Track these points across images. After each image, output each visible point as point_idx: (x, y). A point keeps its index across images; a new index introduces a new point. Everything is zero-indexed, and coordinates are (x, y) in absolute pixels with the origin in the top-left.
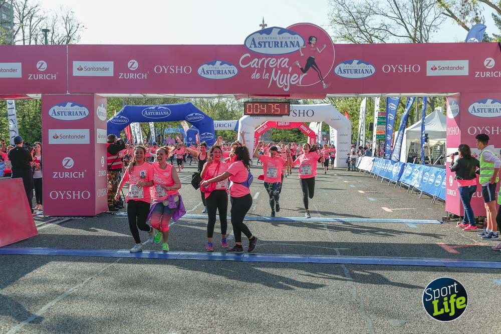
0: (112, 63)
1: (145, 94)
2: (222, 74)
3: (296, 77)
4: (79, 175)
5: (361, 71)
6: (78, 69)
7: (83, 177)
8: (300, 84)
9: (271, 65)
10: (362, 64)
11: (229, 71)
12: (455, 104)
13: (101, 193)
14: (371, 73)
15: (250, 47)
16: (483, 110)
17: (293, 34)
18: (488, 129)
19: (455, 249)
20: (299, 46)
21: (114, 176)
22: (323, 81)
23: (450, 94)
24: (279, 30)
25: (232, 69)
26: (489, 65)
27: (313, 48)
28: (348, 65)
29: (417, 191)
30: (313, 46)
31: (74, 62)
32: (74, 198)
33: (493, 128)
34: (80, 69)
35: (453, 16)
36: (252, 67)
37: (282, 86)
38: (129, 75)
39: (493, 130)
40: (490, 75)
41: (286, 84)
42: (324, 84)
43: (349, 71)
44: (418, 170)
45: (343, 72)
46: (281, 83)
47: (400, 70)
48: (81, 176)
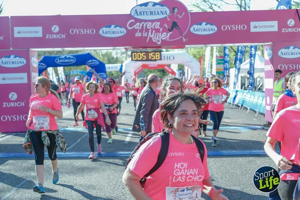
1: (63, 49)
2: (116, 33)
3: (165, 35)
5: (208, 30)
6: (18, 32)
7: (24, 105)
8: (168, 39)
9: (149, 27)
10: (209, 25)
11: (120, 31)
12: (270, 50)
14: (215, 30)
15: (134, 15)
16: (288, 54)
17: (162, 6)
18: (291, 65)
20: (166, 14)
22: (183, 37)
23: (266, 44)
24: (153, 3)
25: (122, 30)
26: (291, 24)
27: (177, 15)
28: (199, 26)
29: (246, 109)
32: (18, 120)
33: (294, 65)
36: (136, 28)
37: (155, 41)
38: (53, 36)
39: (294, 67)
40: (292, 30)
41: (158, 39)
42: (184, 39)
43: (200, 30)
44: (246, 95)
45: (196, 30)
46: (155, 39)
47: (233, 29)
48: (22, 105)
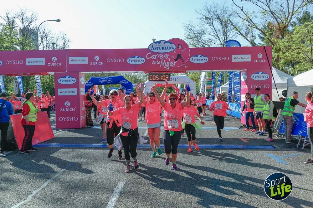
0: (87, 58)
1: (102, 72)
2: (138, 62)
3: (172, 63)
4: (73, 109)
5: (202, 60)
9: (161, 57)
10: (203, 57)
11: (141, 60)
12: (245, 75)
13: (83, 118)
14: (207, 60)
16: (257, 77)
17: (170, 43)
19: (247, 140)
21: (88, 110)
22: (185, 65)
23: (242, 70)
24: (164, 41)
25: (143, 60)
28: (196, 57)
31: (69, 57)
32: (70, 120)
35: (242, 35)
36: (152, 58)
38: (95, 63)
40: (261, 61)
43: (197, 60)
45: (194, 60)
46: (166, 66)
47: (220, 59)
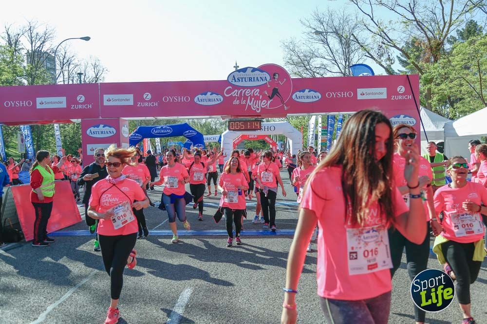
0: (132, 95)
1: (156, 117)
2: (212, 101)
3: (264, 102)
5: (311, 97)
6: (107, 100)
8: (268, 107)
9: (247, 94)
10: (312, 92)
11: (217, 99)
14: (319, 98)
15: (232, 82)
16: (397, 122)
17: (262, 71)
20: (266, 80)
22: (284, 105)
24: (252, 69)
25: (219, 98)
26: (401, 91)
27: (278, 81)
28: (301, 93)
30: (276, 80)
31: (105, 95)
34: (109, 100)
35: (372, 57)
36: (234, 95)
37: (255, 109)
38: (145, 104)
40: (402, 98)
41: (258, 108)
42: (285, 107)
43: (303, 97)
45: (298, 98)
46: (255, 107)
47: (339, 96)
